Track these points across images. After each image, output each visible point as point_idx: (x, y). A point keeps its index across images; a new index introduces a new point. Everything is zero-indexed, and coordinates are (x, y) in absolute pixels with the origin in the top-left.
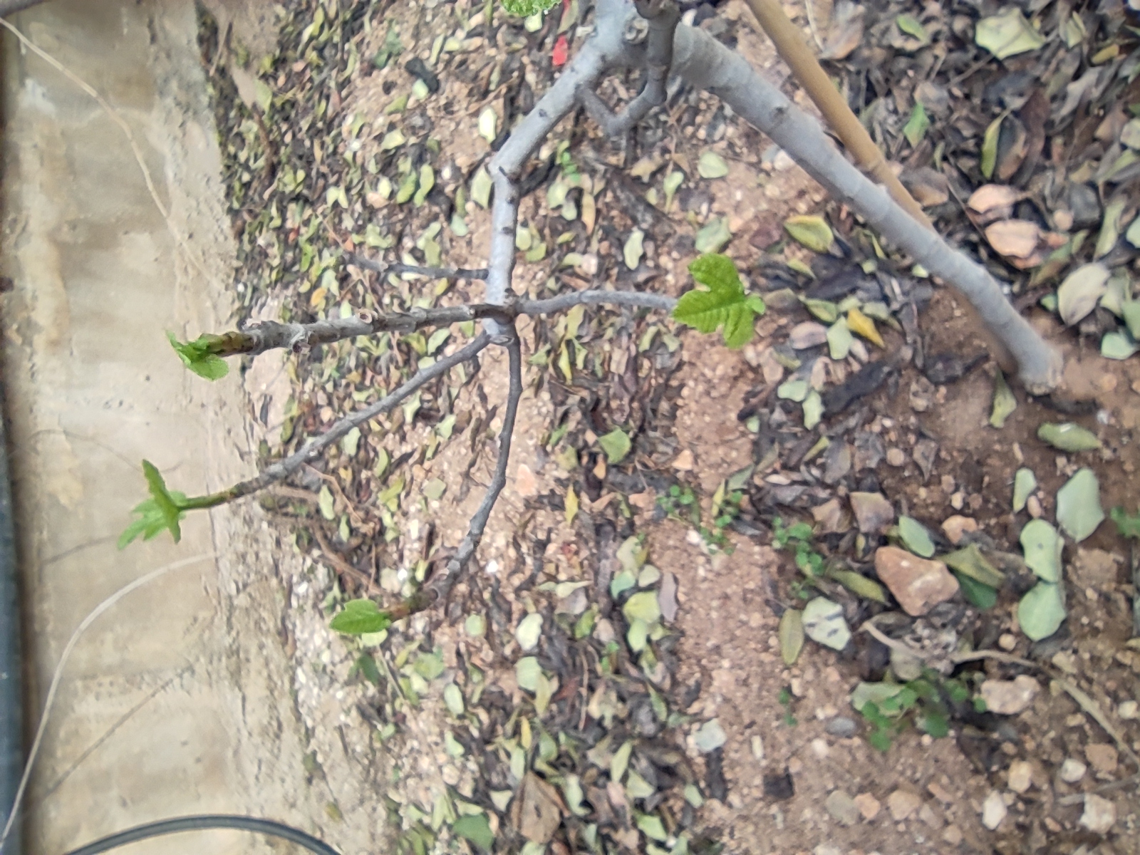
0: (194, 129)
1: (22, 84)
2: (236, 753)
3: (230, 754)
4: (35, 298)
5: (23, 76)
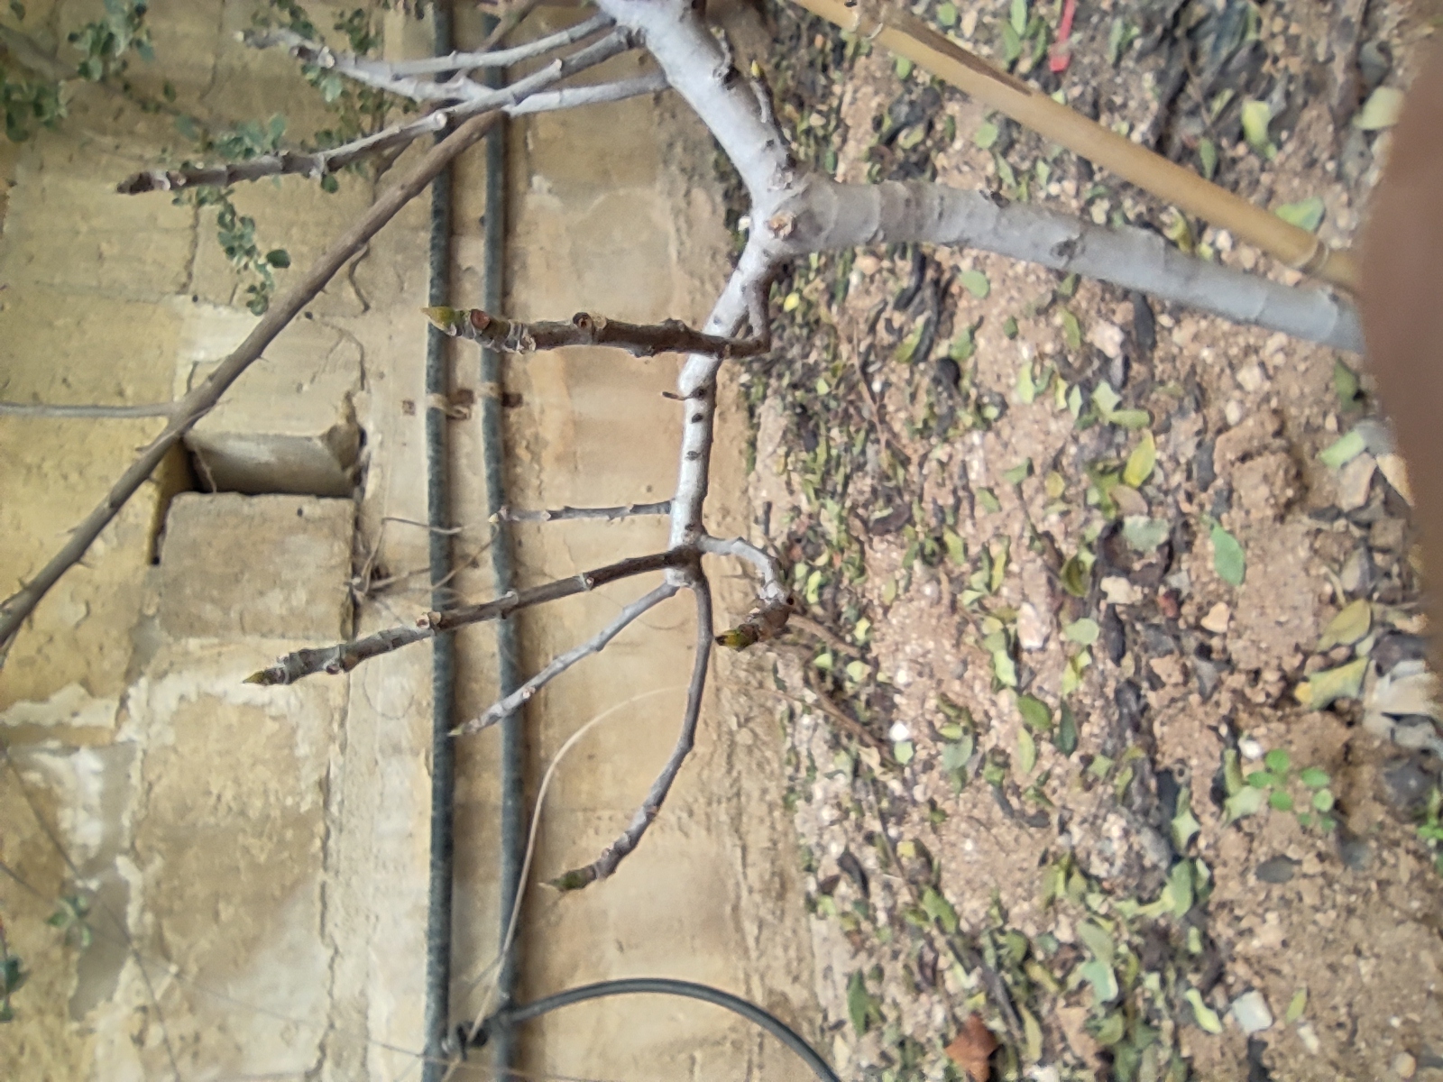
0: (699, 195)
1: (530, 184)
2: (736, 908)
3: (728, 909)
4: (542, 412)
5: (530, 174)
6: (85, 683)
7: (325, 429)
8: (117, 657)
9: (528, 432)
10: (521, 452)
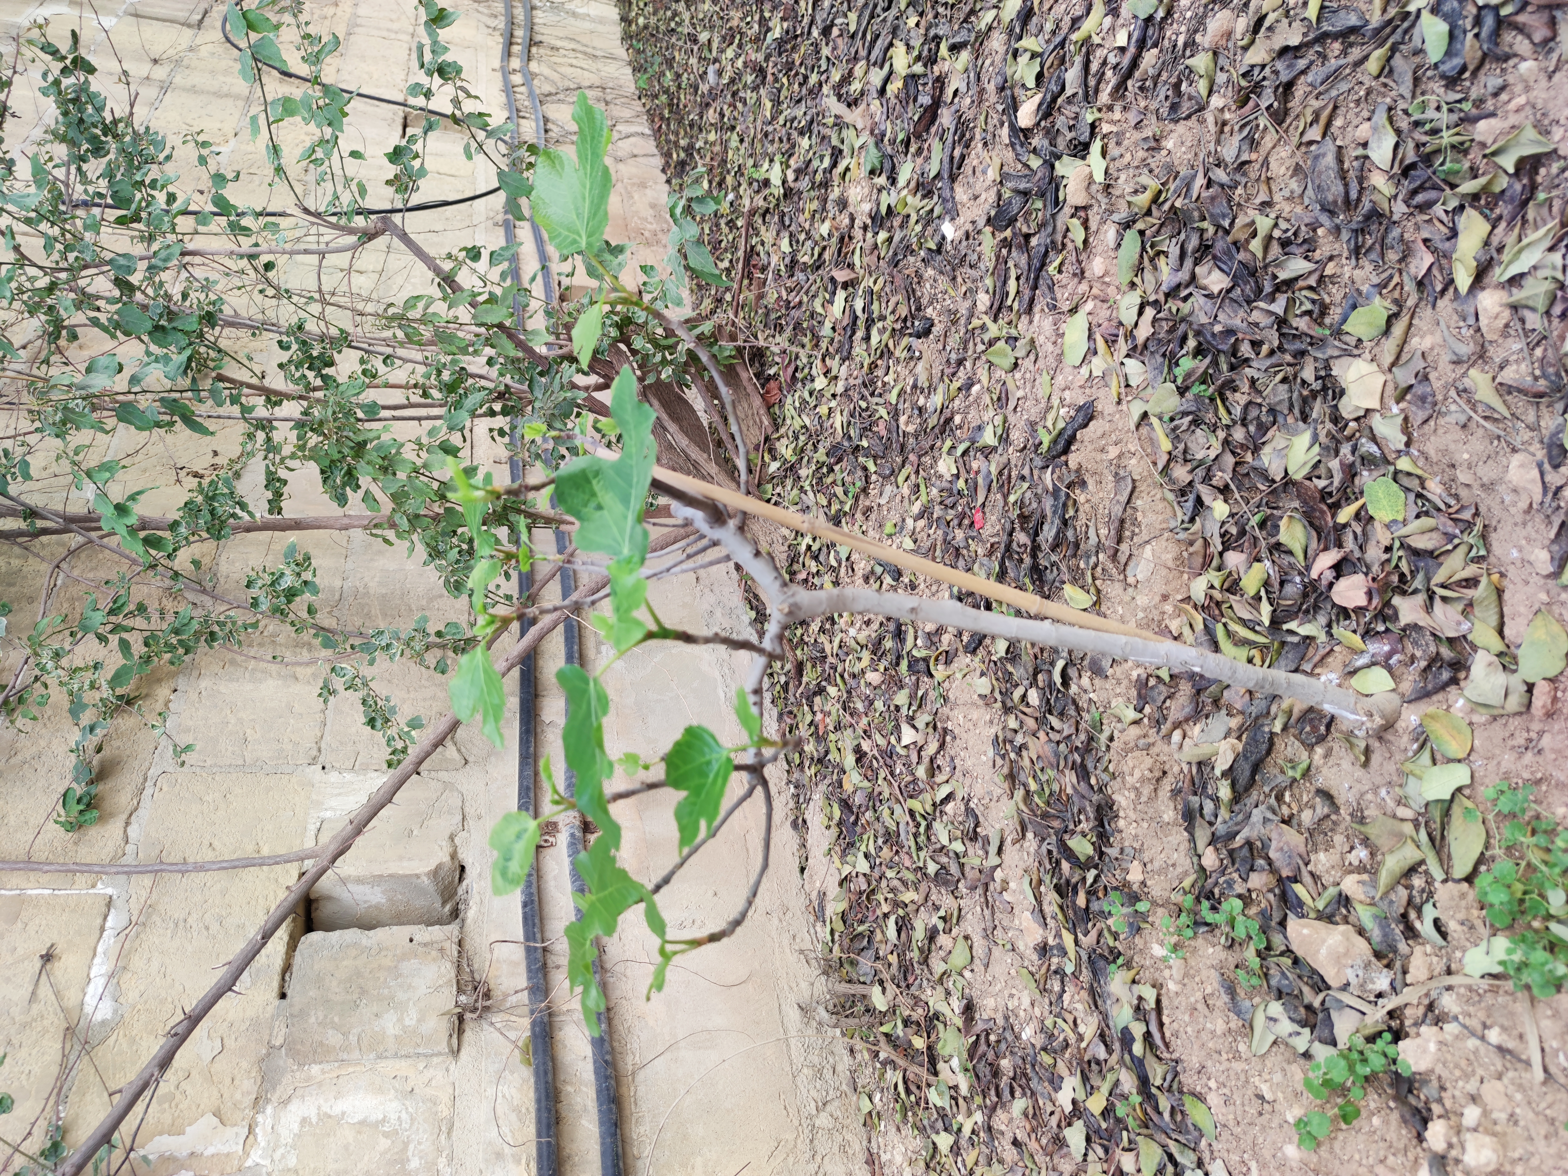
1: (598, 653)
6: (217, 1114)
7: (432, 867)
8: (248, 1086)
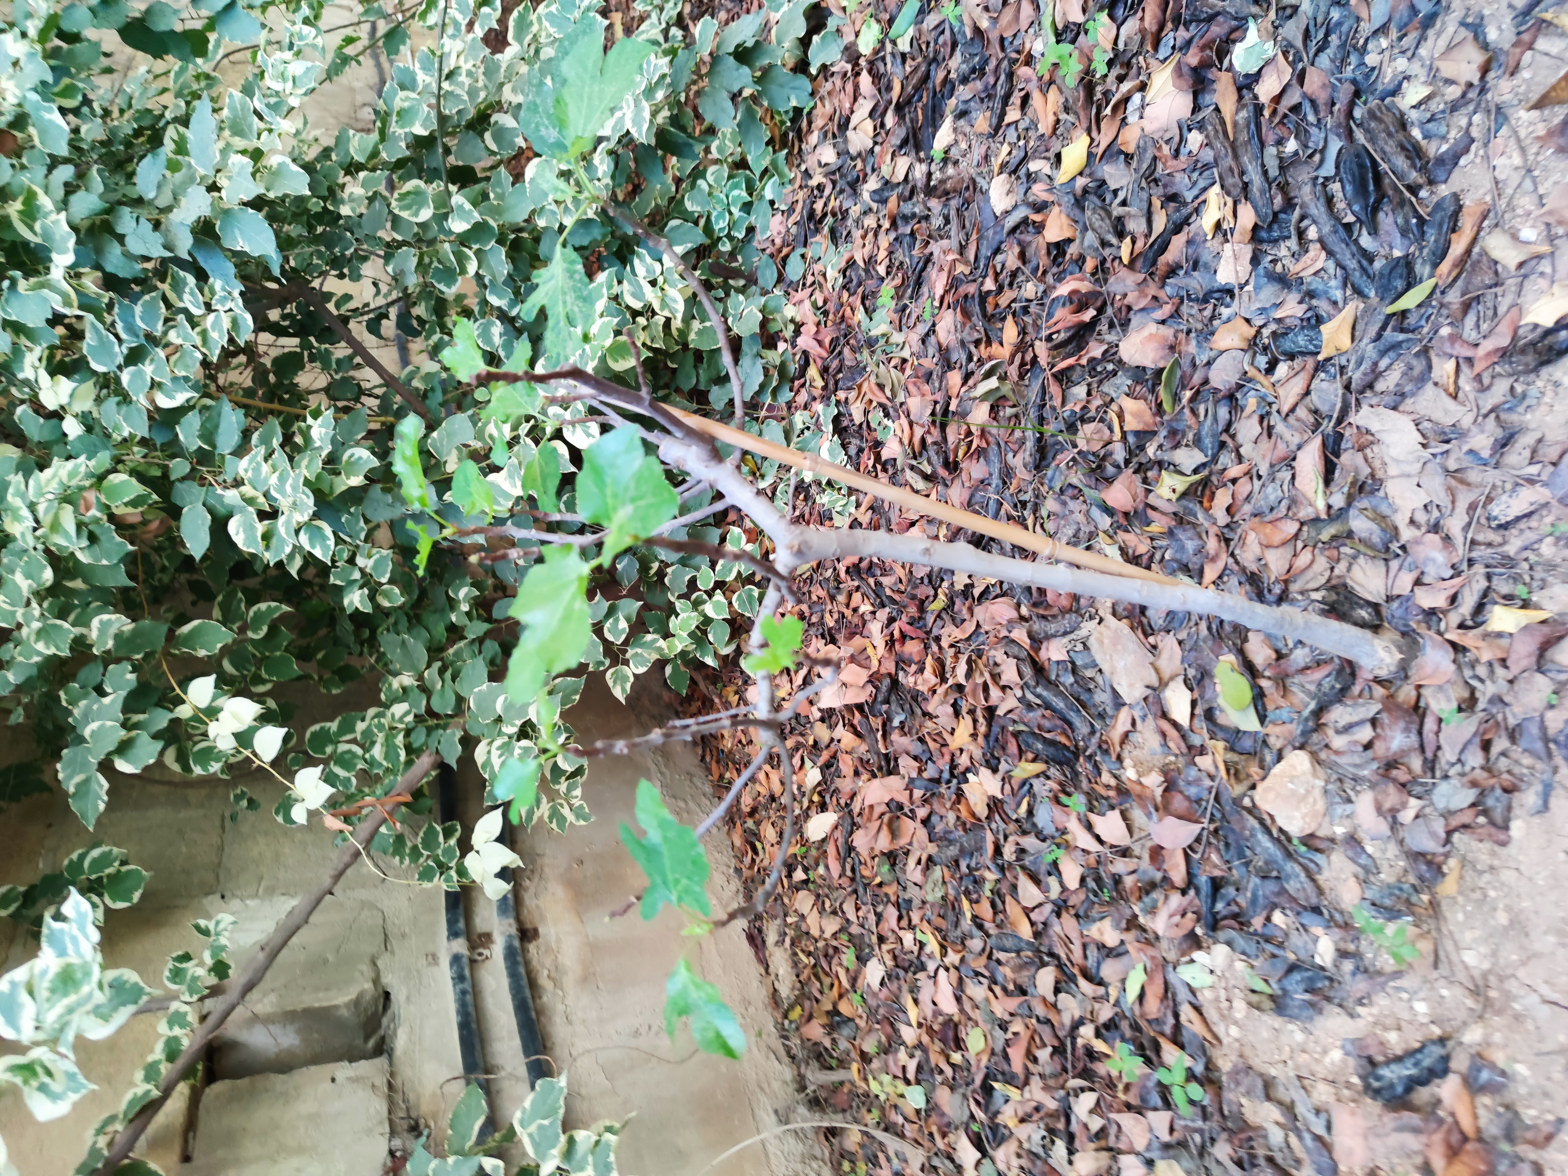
4: (559, 940)
7: (353, 996)
9: (548, 962)
10: (543, 980)
